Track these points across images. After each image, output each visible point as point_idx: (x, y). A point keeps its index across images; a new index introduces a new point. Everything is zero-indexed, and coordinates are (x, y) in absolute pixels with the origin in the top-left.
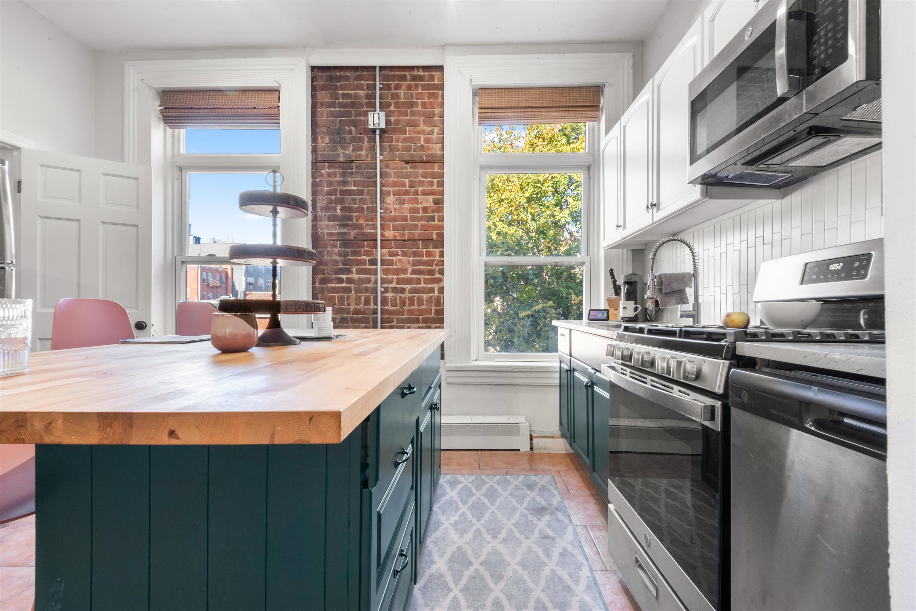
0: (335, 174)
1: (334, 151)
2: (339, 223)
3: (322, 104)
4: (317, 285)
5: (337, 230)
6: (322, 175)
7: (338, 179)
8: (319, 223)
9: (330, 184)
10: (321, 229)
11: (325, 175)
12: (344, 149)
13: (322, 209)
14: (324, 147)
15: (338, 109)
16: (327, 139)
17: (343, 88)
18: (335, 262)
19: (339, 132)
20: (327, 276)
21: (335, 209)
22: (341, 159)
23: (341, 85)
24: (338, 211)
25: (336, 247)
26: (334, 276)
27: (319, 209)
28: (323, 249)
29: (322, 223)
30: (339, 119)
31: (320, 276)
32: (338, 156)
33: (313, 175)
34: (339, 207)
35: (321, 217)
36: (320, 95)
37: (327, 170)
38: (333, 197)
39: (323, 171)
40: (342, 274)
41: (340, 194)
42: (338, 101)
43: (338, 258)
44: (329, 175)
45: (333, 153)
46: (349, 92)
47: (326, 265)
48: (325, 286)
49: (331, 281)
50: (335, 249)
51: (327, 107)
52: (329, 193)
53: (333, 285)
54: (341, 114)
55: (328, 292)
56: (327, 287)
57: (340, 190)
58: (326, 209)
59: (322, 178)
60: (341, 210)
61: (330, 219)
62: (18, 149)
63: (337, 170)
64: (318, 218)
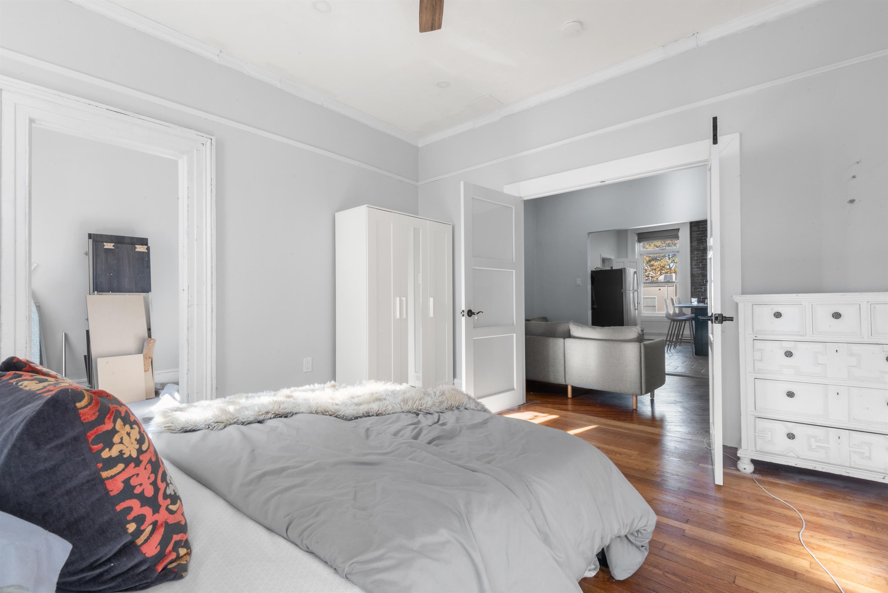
0: (699, 254)
1: (698, 246)
2: (701, 269)
3: (694, 231)
4: (693, 290)
5: (700, 272)
6: (694, 254)
7: (700, 255)
8: (693, 270)
9: (697, 257)
10: (694, 272)
11: (695, 254)
12: (702, 245)
13: (694, 265)
14: (695, 245)
15: (700, 232)
16: (696, 242)
17: (702, 225)
18: (700, 282)
19: (701, 240)
20: (696, 287)
21: (699, 265)
22: (702, 248)
23: (701, 225)
24: (701, 265)
25: (700, 277)
26: (699, 287)
27: (693, 265)
28: (695, 278)
29: (695, 270)
30: (700, 236)
31: (694, 287)
32: (701, 247)
33: (691, 254)
34: (701, 264)
35: (694, 268)
36: (693, 229)
37: (696, 252)
38: (699, 261)
39: (695, 253)
40: (703, 286)
41: (701, 260)
42: (700, 230)
43: (701, 281)
44: (697, 254)
45: (698, 247)
46: (705, 226)
47: (696, 283)
48: (696, 290)
49: (698, 289)
50: (700, 278)
51: (696, 232)
52: (697, 260)
53: (699, 290)
54: (701, 234)
55: (697, 292)
56: (697, 291)
57: (701, 259)
58: (696, 265)
59: (694, 255)
60: (702, 265)
61: (697, 268)
62: (611, 259)
63: (700, 252)
64: (693, 268)
